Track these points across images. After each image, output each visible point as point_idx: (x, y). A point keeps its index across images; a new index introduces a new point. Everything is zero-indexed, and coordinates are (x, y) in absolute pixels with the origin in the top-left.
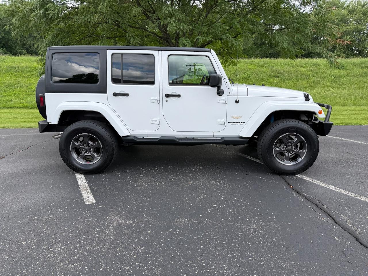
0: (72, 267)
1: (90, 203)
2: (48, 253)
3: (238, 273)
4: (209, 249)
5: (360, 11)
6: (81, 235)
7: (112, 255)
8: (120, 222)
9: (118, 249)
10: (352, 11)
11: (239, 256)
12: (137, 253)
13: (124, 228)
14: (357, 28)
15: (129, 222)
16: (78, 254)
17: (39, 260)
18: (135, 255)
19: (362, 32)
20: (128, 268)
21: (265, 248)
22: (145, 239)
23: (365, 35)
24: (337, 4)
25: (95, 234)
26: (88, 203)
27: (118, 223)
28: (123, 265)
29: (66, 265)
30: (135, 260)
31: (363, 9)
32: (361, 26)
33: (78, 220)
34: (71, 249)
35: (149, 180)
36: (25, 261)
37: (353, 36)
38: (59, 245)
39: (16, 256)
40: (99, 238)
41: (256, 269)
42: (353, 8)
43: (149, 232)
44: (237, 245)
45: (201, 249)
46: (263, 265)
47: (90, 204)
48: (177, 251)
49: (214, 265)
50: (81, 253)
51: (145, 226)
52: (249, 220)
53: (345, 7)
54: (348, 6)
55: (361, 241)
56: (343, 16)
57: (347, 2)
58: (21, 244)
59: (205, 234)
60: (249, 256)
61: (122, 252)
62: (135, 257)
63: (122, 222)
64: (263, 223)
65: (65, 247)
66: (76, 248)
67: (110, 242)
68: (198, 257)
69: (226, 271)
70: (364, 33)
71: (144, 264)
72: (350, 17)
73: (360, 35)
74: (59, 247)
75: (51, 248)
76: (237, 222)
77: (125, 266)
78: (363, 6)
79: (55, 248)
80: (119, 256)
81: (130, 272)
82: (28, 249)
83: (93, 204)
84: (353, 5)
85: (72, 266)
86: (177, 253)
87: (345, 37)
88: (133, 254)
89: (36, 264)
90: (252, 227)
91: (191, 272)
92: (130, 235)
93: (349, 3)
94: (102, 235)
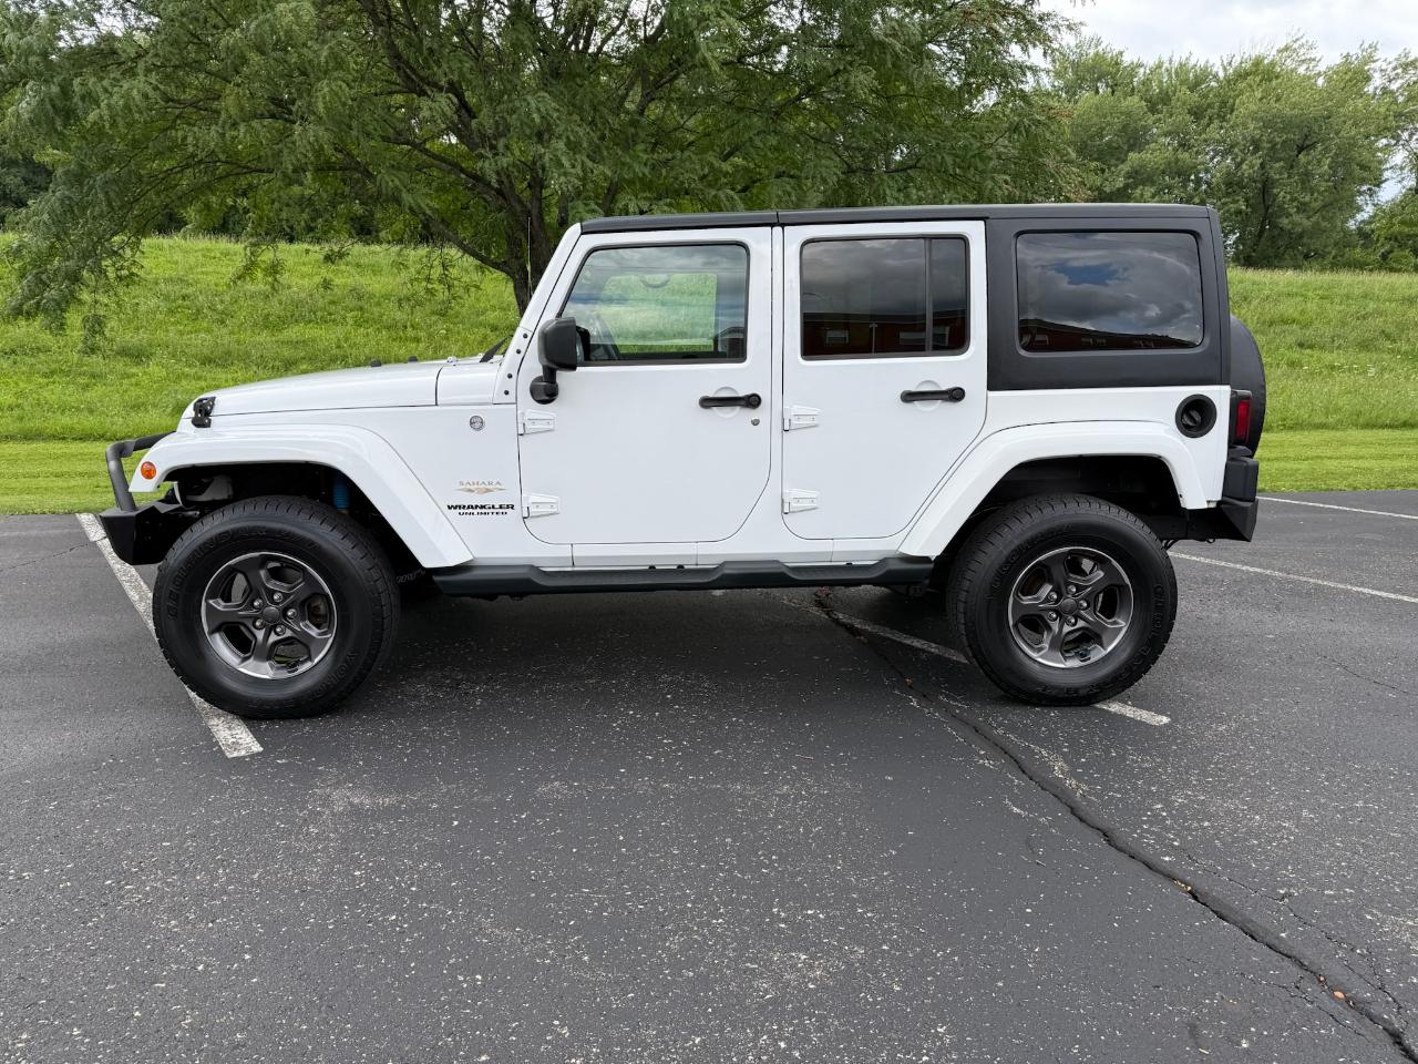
0: (212, 928)
1: (243, 753)
2: (122, 897)
3: (725, 907)
4: (646, 853)
5: (1184, 104)
6: (224, 842)
7: (339, 889)
8: (356, 801)
9: (357, 873)
10: (1158, 102)
11: (734, 867)
12: (421, 880)
13: (372, 816)
14: (1177, 160)
15: (387, 800)
16: (225, 893)
17: (92, 916)
18: (412, 885)
19: (1193, 177)
20: (394, 917)
21: (811, 844)
22: (443, 842)
23: (1204, 187)
24: (1109, 73)
25: (274, 838)
26: (235, 754)
27: (351, 804)
28: (378, 910)
29: (189, 923)
30: (415, 897)
31: (1195, 97)
32: (1186, 155)
33: (209, 803)
34: (198, 883)
35: (446, 677)
36: (44, 922)
37: (1163, 190)
38: (156, 874)
39: (11, 912)
40: (288, 848)
41: (777, 895)
42: (1161, 90)
43: (456, 823)
44: (728, 840)
45: (620, 855)
46: (800, 884)
47: (244, 757)
48: (546, 865)
49: (659, 893)
50: (235, 889)
51: (441, 808)
52: (771, 773)
53: (1135, 84)
54: (1146, 82)
55: (1082, 814)
56: (1128, 114)
57: (1142, 70)
58: (19, 879)
59: (634, 817)
60: (761, 865)
61: (368, 880)
62: (414, 889)
63: (361, 799)
64: (810, 781)
65: (175, 877)
66: (215, 878)
67: (330, 857)
68: (610, 875)
69: (693, 902)
70: (1198, 181)
71: (445, 904)
72: (1150, 122)
73: (1185, 186)
74: (155, 880)
75: (127, 884)
76: (734, 781)
77: (384, 914)
78: (1194, 87)
79: (143, 883)
80: (361, 890)
81: (401, 927)
82: (50, 890)
83: (253, 756)
84: (1161, 82)
85: (210, 925)
86: (546, 873)
87: (1138, 191)
88: (406, 883)
89: (84, 928)
90: (778, 792)
91: (587, 915)
92: (393, 834)
93: (1148, 71)
94: (297, 840)
